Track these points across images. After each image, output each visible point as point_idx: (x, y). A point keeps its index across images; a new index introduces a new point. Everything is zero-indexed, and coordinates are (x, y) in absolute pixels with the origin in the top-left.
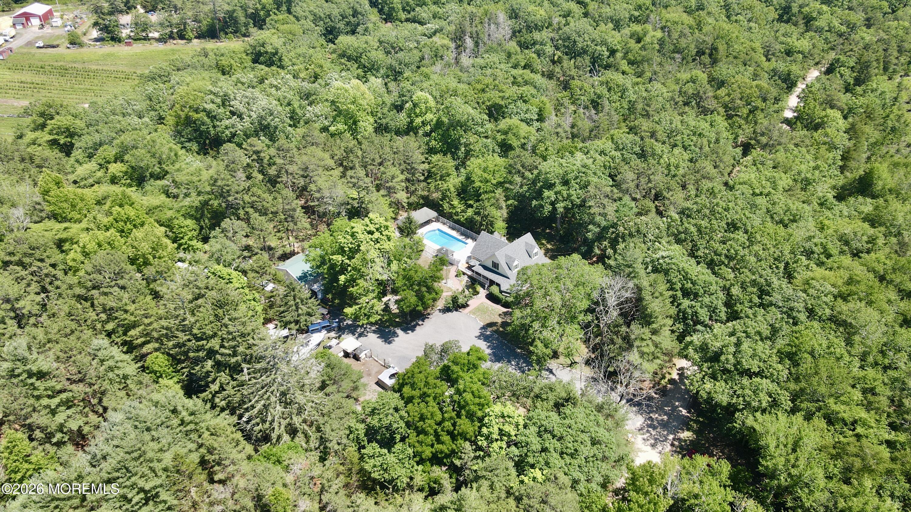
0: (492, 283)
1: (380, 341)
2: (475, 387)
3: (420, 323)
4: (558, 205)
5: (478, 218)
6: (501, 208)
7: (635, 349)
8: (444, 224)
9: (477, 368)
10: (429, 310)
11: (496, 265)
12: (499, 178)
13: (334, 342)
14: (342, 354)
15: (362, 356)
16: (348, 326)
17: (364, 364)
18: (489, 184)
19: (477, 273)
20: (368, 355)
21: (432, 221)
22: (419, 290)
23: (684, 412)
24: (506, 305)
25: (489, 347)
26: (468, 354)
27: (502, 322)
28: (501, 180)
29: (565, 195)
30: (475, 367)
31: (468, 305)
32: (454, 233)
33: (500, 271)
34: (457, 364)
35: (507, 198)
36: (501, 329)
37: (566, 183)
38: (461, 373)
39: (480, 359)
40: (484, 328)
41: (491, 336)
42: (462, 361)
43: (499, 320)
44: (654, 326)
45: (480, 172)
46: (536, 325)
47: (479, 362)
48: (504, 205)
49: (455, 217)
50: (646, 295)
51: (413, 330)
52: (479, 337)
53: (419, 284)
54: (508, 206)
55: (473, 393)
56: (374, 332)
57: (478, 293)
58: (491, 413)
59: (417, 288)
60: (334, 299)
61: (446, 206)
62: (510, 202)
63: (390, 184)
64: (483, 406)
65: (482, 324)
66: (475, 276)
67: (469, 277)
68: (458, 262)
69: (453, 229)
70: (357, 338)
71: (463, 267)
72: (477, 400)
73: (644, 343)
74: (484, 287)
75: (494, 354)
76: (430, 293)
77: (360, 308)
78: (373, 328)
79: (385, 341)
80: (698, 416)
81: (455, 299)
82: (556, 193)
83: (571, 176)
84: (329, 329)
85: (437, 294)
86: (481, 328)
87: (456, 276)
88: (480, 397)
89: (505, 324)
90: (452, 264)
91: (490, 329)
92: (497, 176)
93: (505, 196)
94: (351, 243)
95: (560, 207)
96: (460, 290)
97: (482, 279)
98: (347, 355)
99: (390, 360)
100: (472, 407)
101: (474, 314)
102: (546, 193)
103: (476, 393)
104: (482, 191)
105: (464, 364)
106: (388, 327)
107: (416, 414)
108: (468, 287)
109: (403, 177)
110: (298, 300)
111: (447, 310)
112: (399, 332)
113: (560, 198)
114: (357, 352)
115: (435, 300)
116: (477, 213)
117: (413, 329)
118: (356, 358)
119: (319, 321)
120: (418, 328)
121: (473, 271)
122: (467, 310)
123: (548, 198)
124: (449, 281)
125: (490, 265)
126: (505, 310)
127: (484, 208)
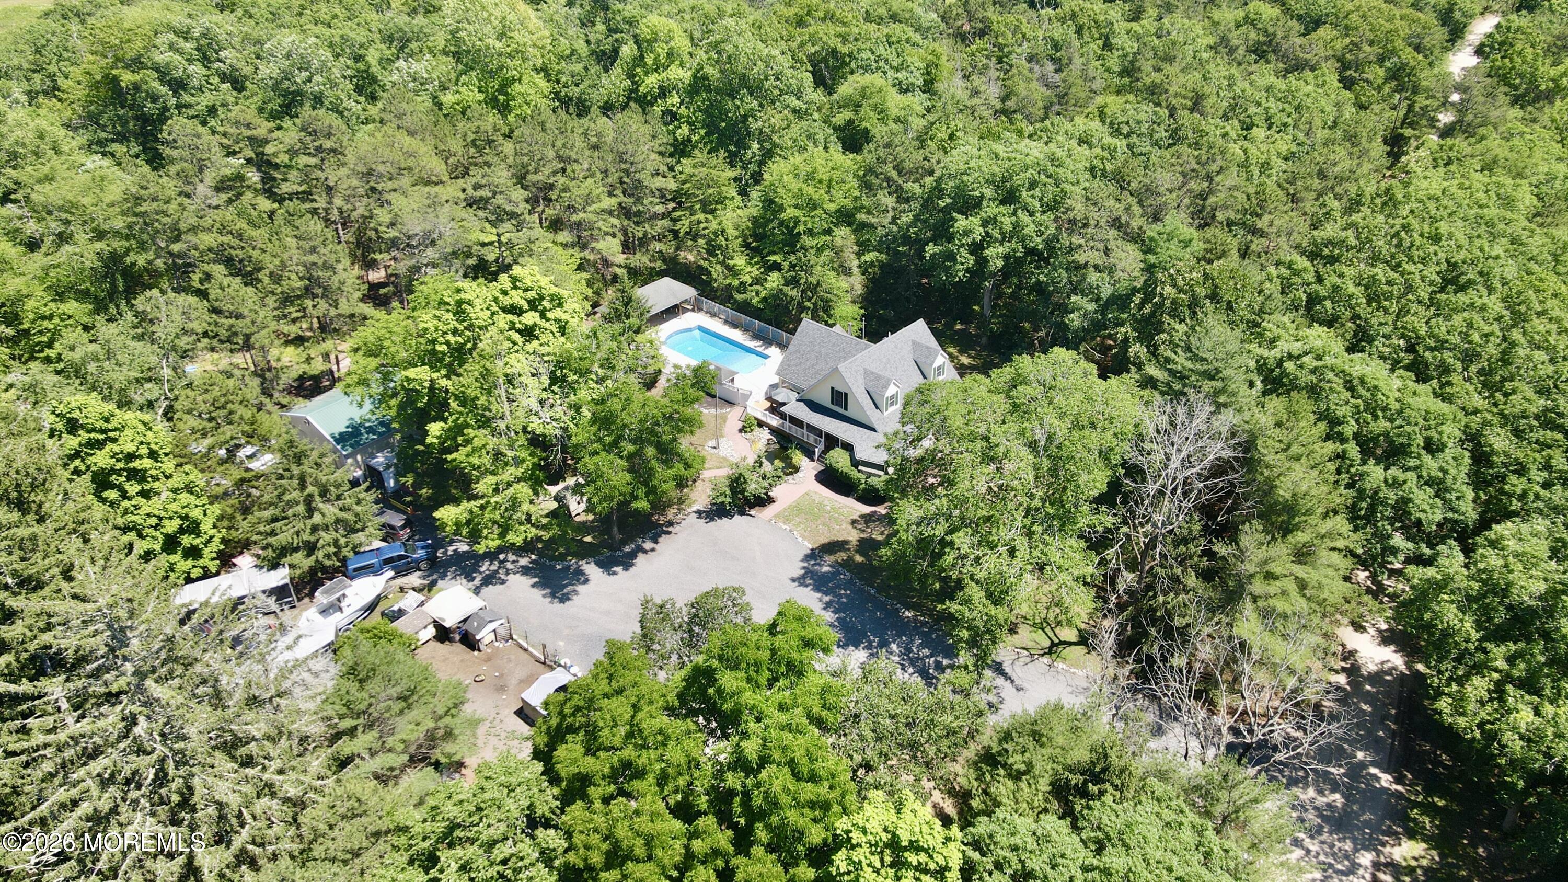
0: (832, 442)
1: (538, 595)
2: (798, 746)
3: (648, 545)
4: (990, 252)
5: (794, 293)
6: (847, 272)
7: (1248, 605)
8: (713, 315)
9: (800, 674)
10: (671, 513)
11: (840, 398)
12: (840, 200)
13: (410, 601)
14: (431, 631)
15: (485, 635)
16: (459, 557)
17: (488, 659)
18: (819, 212)
19: (794, 420)
20: (502, 632)
21: (685, 310)
22: (638, 454)
23: (1385, 780)
24: (870, 496)
25: (827, 606)
26: (772, 629)
27: (861, 541)
28: (848, 203)
29: (1008, 227)
30: (796, 670)
31: (770, 500)
32: (736, 335)
33: (851, 412)
34: (734, 665)
35: (863, 247)
36: (859, 558)
37: (1009, 197)
38: (749, 697)
39: (808, 644)
40: (814, 555)
41: (834, 575)
42: (752, 654)
43: (853, 536)
44: (1301, 537)
45: (795, 185)
46: (963, 540)
47: (808, 653)
48: (854, 263)
49: (739, 297)
50: (1267, 451)
51: (627, 566)
52: (800, 581)
53: (637, 440)
54: (864, 268)
55: (792, 764)
56: (525, 571)
57: (797, 469)
58: (856, 836)
59: (630, 448)
60: (417, 485)
61: (717, 271)
62: (869, 257)
63: (582, 215)
64: (826, 806)
65: (808, 546)
66: (788, 427)
67: (774, 431)
68: (746, 397)
69: (734, 325)
70: (477, 591)
71: (758, 408)
72: (808, 791)
73: (1274, 588)
74: (809, 454)
75: (843, 625)
76: (667, 463)
77: (482, 508)
78: (524, 561)
79: (553, 595)
80: (1428, 792)
81: (737, 483)
82: (985, 223)
83: (1020, 179)
84: (402, 566)
85: (688, 466)
86: (807, 558)
87: (742, 430)
88: (814, 778)
89: (867, 546)
90: (731, 403)
91: (829, 559)
92: (838, 194)
93: (858, 243)
94: (455, 332)
95: (995, 254)
96: (751, 460)
97: (805, 435)
98: (443, 634)
99: (560, 646)
100: (792, 816)
101: (787, 520)
102: (961, 223)
103: (804, 766)
104: (801, 228)
105: (757, 665)
106: (562, 557)
107: (595, 839)
108: (771, 457)
109: (609, 203)
110: (310, 489)
111: (716, 512)
112: (591, 569)
113: (996, 234)
114: (471, 626)
115: (681, 483)
116: (793, 282)
117: (627, 562)
118: (470, 642)
119: (377, 544)
120: (641, 559)
121: (783, 416)
122: (770, 511)
123: (967, 233)
124: (723, 442)
125: (825, 399)
126: (867, 509)
127: (808, 269)
